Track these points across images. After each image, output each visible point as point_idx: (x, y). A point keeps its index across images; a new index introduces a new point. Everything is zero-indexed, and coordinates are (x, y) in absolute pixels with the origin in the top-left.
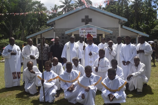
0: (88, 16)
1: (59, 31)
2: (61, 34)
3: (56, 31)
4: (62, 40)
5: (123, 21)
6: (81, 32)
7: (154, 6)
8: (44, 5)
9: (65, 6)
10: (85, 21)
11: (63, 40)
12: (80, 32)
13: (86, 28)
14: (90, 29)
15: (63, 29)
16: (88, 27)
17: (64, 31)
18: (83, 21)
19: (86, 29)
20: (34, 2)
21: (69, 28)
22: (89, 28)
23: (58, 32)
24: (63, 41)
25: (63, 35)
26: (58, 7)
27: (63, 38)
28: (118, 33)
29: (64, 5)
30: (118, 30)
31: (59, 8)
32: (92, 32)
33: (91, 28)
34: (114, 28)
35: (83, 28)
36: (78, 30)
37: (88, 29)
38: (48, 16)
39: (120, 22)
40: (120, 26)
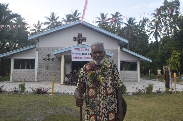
0: (82, 34)
1: (44, 51)
2: (46, 54)
3: (40, 50)
4: (47, 62)
5: (123, 43)
6: (74, 53)
7: (147, 30)
8: (25, 20)
9: (51, 23)
10: (78, 40)
11: (49, 62)
12: (72, 52)
13: (80, 48)
14: (86, 50)
15: (49, 48)
16: (83, 47)
17: (50, 50)
18: (75, 39)
19: (80, 50)
20: (12, 14)
21: (57, 48)
22: (85, 48)
23: (42, 52)
24: (48, 64)
25: (48, 56)
26: (42, 23)
27: (48, 60)
28: (117, 56)
29: (50, 21)
30: (117, 52)
31: (42, 25)
32: (88, 54)
33: (87, 48)
34: (113, 50)
35: (77, 48)
36: (70, 49)
37: (83, 50)
38: (29, 33)
39: (119, 44)
40: (119, 48)
